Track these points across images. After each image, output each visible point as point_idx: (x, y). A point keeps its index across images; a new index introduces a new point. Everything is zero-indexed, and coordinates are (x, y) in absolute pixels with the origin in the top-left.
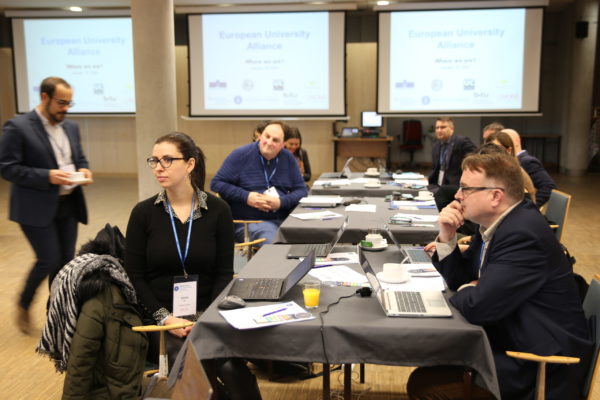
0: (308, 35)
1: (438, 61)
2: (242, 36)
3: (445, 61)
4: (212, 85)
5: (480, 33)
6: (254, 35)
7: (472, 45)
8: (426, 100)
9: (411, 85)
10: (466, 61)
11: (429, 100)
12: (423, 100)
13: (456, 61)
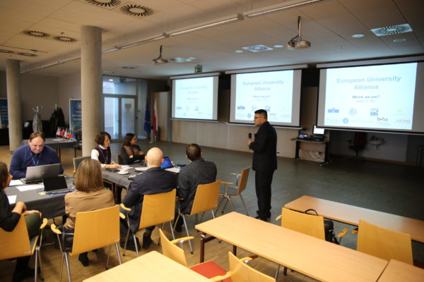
0: (283, 83)
1: (354, 97)
2: (252, 84)
3: (359, 97)
4: (239, 108)
5: (383, 79)
6: (258, 83)
7: (377, 87)
8: (346, 120)
9: (337, 111)
10: (373, 97)
11: (348, 121)
12: (344, 120)
13: (366, 97)
